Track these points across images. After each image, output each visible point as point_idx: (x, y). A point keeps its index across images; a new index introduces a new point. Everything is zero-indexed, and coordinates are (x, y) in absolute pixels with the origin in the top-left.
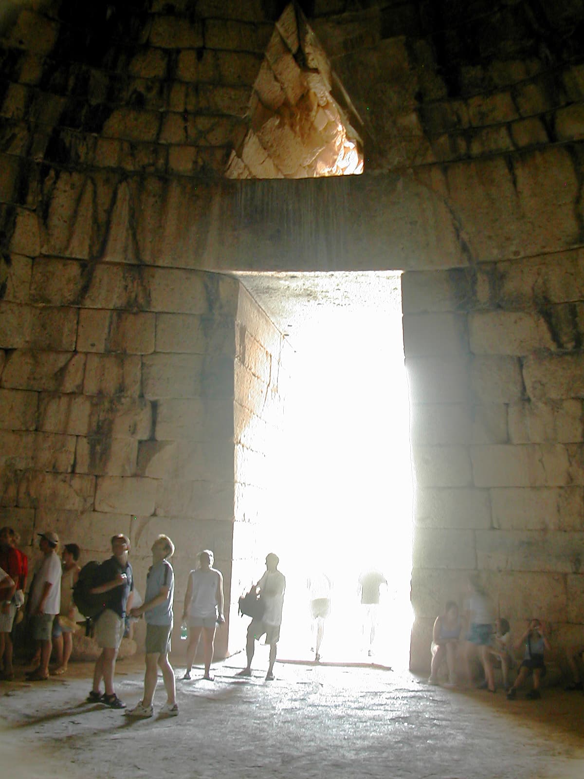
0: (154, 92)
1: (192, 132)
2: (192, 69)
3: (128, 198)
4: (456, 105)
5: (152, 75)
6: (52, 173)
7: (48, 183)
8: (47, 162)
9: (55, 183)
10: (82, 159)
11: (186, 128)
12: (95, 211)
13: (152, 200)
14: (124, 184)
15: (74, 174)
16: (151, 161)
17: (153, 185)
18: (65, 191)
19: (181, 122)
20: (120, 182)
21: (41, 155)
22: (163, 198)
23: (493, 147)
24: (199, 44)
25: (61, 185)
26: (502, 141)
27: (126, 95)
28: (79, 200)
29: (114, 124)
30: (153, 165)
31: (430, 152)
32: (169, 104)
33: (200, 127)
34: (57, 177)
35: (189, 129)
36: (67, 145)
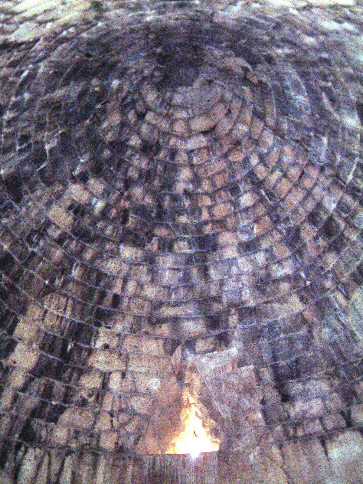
0: (93, 397)
1: (115, 423)
2: (118, 384)
3: (71, 466)
4: (286, 406)
5: (93, 387)
6: (23, 448)
7: (20, 454)
8: (20, 441)
9: (24, 454)
10: (43, 439)
11: (112, 421)
12: (49, 475)
13: (87, 468)
14: (69, 457)
15: (37, 449)
16: (88, 442)
17: (88, 458)
18: (30, 461)
19: (108, 417)
20: (67, 455)
21: (17, 436)
22: (94, 467)
23: (311, 431)
24: (123, 368)
25: (28, 456)
26: (317, 427)
27: (75, 399)
28: (39, 467)
29: (66, 417)
30: (89, 445)
31: (270, 436)
32: (102, 406)
33: (121, 420)
34: (26, 451)
35: (114, 421)
36: (35, 430)
